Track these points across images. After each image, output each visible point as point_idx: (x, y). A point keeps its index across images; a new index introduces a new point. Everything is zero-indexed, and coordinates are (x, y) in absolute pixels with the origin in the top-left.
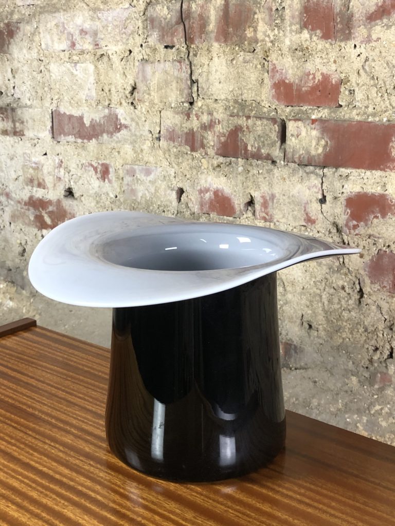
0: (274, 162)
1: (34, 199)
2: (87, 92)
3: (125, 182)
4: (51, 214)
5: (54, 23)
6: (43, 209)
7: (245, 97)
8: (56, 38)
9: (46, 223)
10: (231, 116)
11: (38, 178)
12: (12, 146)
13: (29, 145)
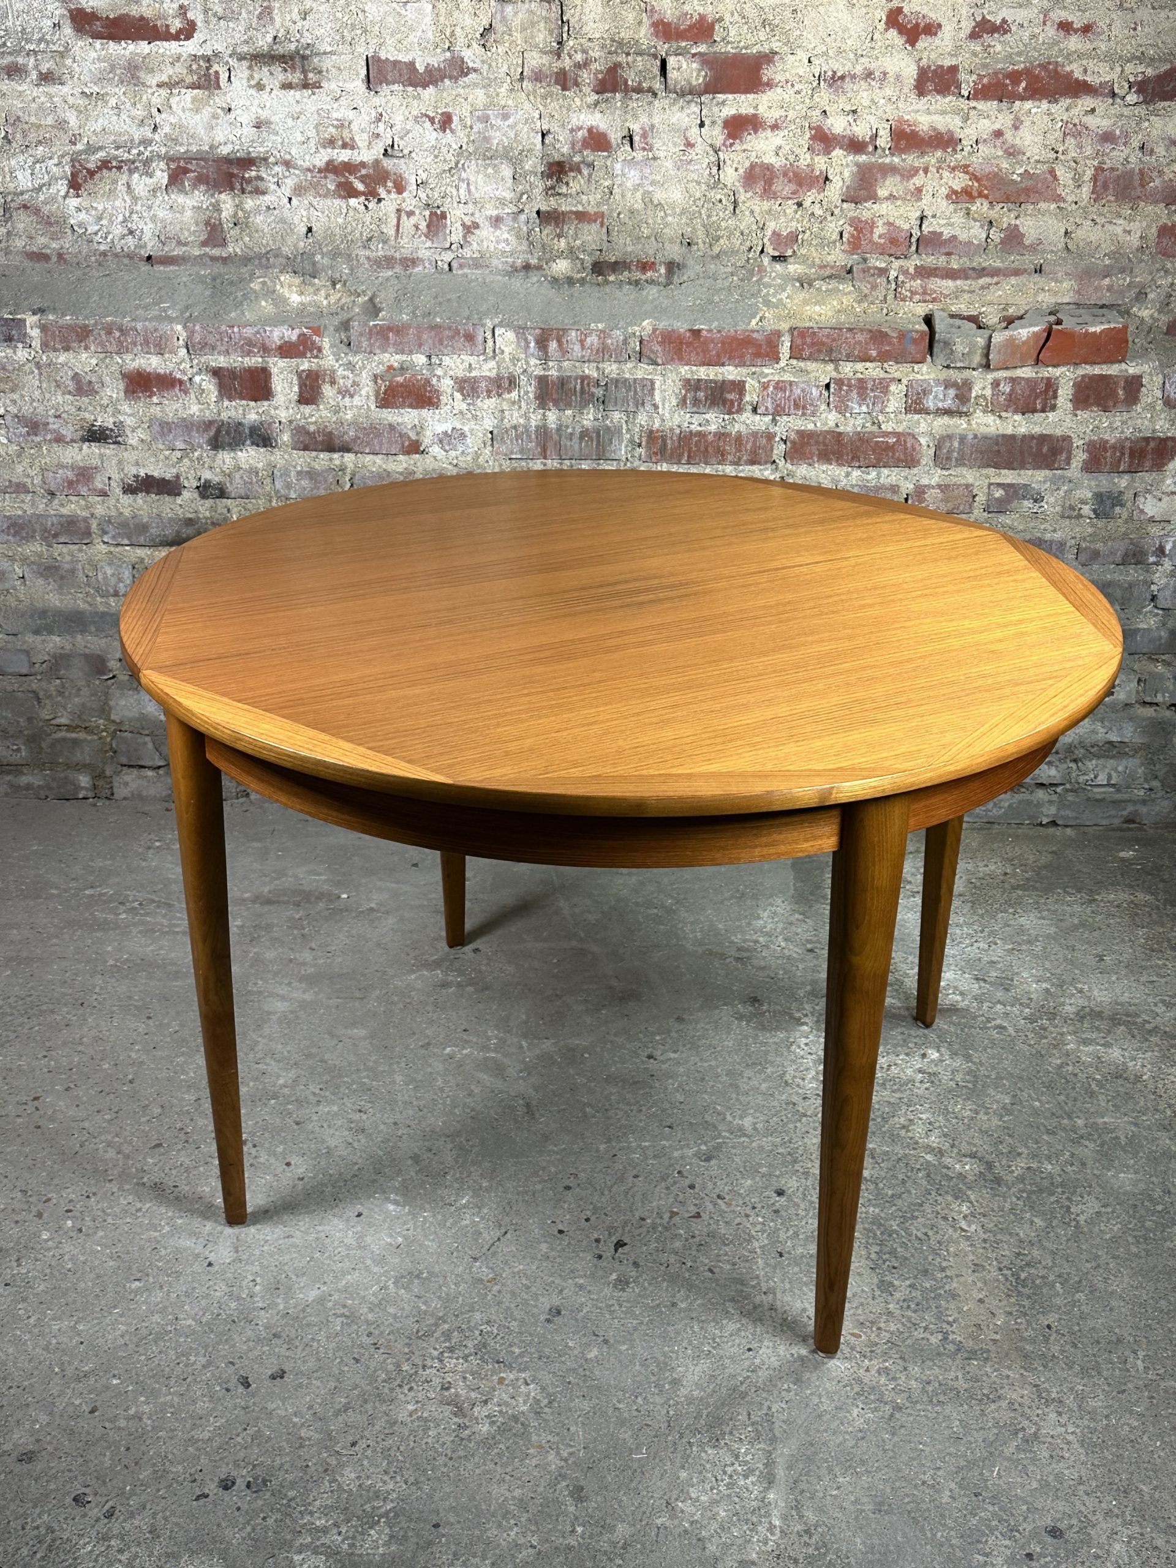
0: (655, 95)
1: (336, 163)
2: (419, 33)
3: (475, 129)
4: (363, 179)
6: (350, 174)
7: (623, 34)
9: (356, 189)
10: (609, 53)
11: (342, 137)
12: (298, 102)
13: (329, 99)
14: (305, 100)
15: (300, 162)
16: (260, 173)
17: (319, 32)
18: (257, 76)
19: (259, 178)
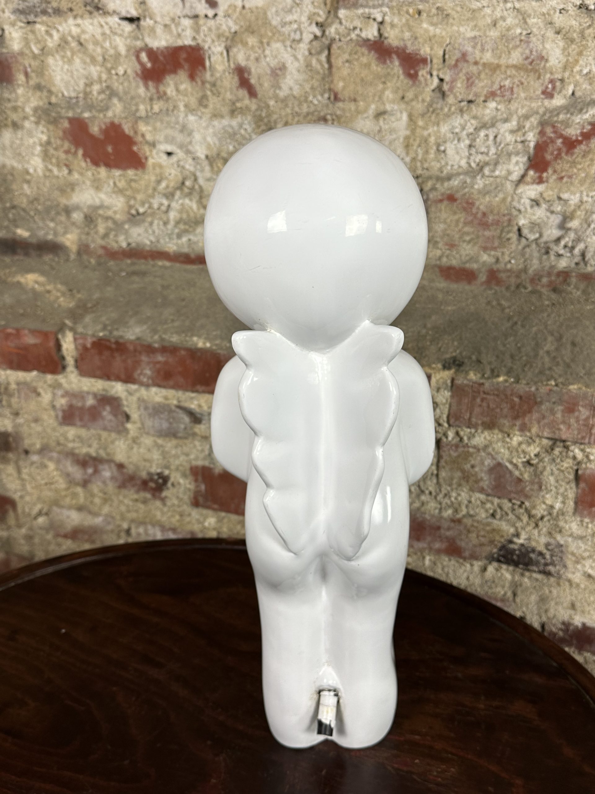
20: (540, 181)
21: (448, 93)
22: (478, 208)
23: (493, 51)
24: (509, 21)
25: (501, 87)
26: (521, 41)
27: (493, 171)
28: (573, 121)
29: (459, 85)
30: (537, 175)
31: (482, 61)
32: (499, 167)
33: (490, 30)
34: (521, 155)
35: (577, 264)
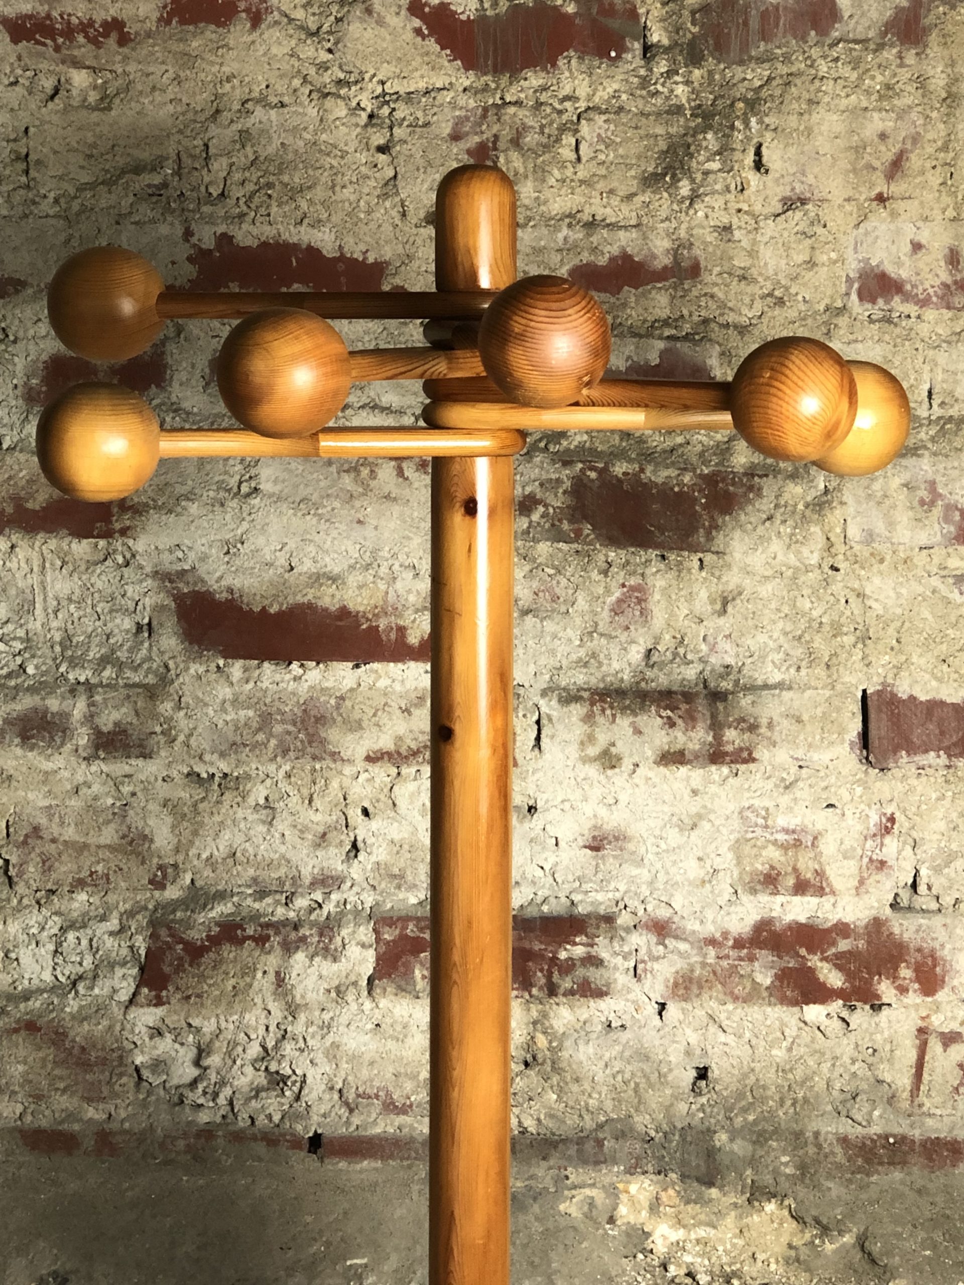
1: (778, 927)
4: (840, 962)
5: (896, 482)
6: (811, 951)
8: (903, 517)
9: (824, 985)
11: (795, 869)
12: (695, 792)
13: (770, 785)
14: (713, 789)
15: (692, 925)
16: (593, 951)
17: (756, 641)
18: (602, 738)
19: (593, 961)
20: (159, 1002)
21: (15, 879)
22: (74, 1041)
23: (76, 825)
24: (96, 788)
25: (92, 874)
26: (114, 814)
27: (92, 988)
28: (195, 921)
29: (32, 869)
30: (153, 993)
31: (62, 839)
32: (99, 983)
33: (70, 798)
34: (129, 965)
35: (224, 1117)
